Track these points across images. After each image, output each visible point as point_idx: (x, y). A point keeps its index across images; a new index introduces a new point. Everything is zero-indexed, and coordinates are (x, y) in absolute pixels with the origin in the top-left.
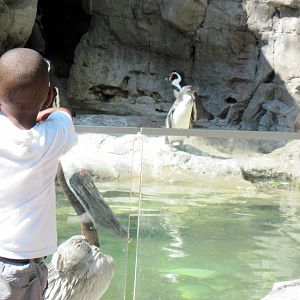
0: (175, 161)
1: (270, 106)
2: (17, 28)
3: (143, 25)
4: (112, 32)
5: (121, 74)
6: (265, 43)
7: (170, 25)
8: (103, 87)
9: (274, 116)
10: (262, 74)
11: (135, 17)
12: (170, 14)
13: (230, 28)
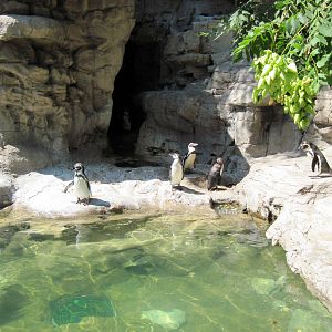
0: (173, 197)
1: (232, 159)
2: (101, 122)
3: (170, 117)
4: (156, 121)
5: (161, 141)
6: (230, 125)
7: (182, 117)
8: (153, 148)
9: (235, 163)
10: (228, 142)
11: (166, 113)
12: (181, 112)
13: (212, 118)
